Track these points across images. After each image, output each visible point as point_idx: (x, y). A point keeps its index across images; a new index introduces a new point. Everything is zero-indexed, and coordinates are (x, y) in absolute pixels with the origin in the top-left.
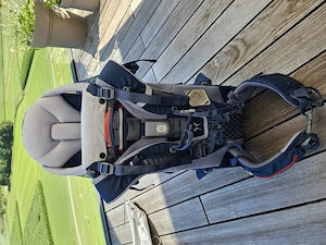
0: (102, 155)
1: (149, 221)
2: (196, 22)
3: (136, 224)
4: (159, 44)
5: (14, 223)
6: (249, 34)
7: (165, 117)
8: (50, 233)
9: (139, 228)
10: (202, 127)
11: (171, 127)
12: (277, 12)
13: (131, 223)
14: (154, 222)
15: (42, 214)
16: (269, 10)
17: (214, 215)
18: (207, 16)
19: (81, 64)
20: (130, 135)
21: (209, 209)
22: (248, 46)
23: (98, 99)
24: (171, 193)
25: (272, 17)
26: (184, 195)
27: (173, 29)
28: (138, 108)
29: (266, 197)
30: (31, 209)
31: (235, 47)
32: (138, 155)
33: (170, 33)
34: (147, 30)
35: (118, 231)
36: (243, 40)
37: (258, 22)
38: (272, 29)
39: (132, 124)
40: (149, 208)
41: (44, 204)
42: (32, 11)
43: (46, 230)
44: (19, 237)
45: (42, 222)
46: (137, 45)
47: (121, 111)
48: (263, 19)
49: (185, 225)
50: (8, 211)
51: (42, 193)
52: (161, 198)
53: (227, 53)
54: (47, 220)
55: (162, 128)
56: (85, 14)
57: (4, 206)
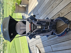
0: (30, 32)
1: (39, 49)
2: (50, 9)
3: (36, 50)
4: (42, 13)
5: (9, 48)
6: (62, 12)
7: (40, 25)
8: (16, 50)
9: (37, 51)
10: (48, 27)
11: (42, 27)
12: (69, 7)
13: (35, 50)
14: (40, 50)
15: (14, 46)
16: (67, 7)
17: (54, 49)
18: (53, 7)
19: (24, 16)
20: (34, 28)
21: (53, 48)
22: (62, 14)
23: (29, 22)
24: (44, 44)
25: (68, 8)
26: (47, 45)
27: (45, 10)
28: (35, 23)
29: (66, 46)
30: (12, 45)
31: (59, 14)
32: (35, 31)
33: (44, 10)
34: (39, 10)
35: (32, 51)
36: (61, 13)
37: (64, 9)
38: (68, 11)
39: (35, 26)
40: (39, 47)
41: (15, 44)
43: (15, 50)
44: (10, 51)
45: (14, 48)
46: (37, 13)
47: (33, 24)
48: (65, 8)
49: (47, 51)
51: (14, 42)
52: (42, 45)
53: (57, 15)
54: (15, 48)
55: (40, 27)
56: (25, 6)
57: (7, 44)
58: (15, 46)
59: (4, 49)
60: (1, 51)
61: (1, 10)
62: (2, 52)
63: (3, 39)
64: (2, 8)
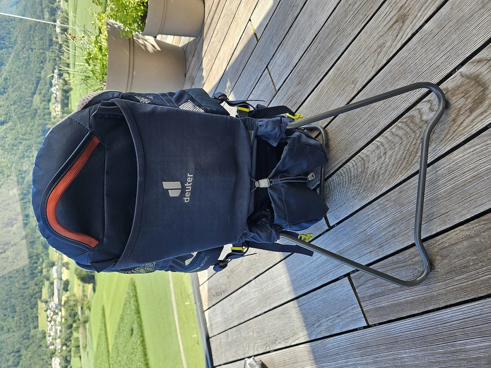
4: (301, 80)
5: (100, 336)
8: (145, 355)
15: (135, 326)
18: (402, 19)
30: (122, 319)
31: (475, 78)
34: (279, 58)
41: (138, 312)
42: (105, 44)
43: (140, 349)
44: (105, 357)
45: (136, 338)
50: (92, 319)
51: (136, 296)
54: (142, 336)
57: (87, 312)
58: (141, 326)
59: (68, 339)
60: (53, 354)
61: (53, 89)
62: (56, 363)
63: (64, 278)
64: (60, 75)
